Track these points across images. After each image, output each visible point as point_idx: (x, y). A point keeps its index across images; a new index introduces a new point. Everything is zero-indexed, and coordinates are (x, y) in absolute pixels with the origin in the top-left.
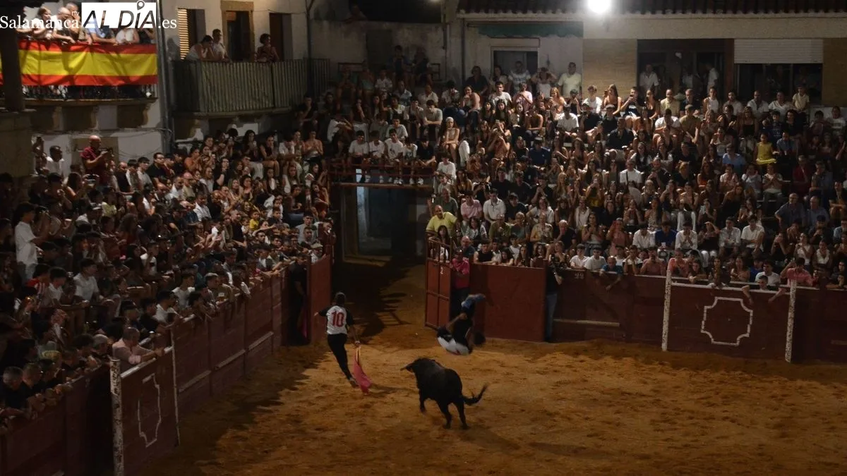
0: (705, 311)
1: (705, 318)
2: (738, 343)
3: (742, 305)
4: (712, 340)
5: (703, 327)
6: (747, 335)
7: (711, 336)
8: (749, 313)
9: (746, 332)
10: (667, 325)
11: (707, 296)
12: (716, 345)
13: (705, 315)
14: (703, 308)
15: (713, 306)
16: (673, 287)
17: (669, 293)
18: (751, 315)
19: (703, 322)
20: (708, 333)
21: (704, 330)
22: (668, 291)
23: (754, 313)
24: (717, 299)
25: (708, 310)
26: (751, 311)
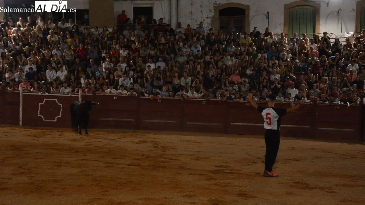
0: (40, 106)
1: (40, 109)
2: (56, 120)
3: (57, 102)
4: (44, 119)
5: (39, 113)
6: (60, 116)
7: (43, 118)
8: (60, 106)
9: (59, 115)
10: (22, 113)
11: (40, 98)
12: (46, 121)
13: (40, 107)
14: (39, 104)
15: (43, 103)
16: (23, 95)
17: (22, 98)
18: (61, 106)
19: (39, 111)
20: (41, 116)
21: (40, 115)
22: (21, 97)
23: (62, 106)
24: (45, 99)
25: (41, 105)
26: (61, 105)
